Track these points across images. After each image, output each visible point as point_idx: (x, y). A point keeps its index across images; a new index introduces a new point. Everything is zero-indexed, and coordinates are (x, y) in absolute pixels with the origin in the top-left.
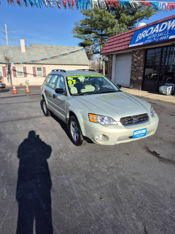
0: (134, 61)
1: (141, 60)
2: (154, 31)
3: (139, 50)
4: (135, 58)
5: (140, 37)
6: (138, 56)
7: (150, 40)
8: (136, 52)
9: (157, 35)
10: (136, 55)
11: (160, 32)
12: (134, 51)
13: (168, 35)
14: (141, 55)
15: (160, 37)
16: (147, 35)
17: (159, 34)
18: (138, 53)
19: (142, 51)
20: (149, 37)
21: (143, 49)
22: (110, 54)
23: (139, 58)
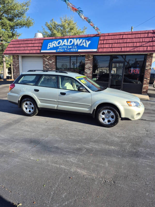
0: (45, 63)
1: (52, 64)
2: (64, 43)
3: (49, 55)
4: (46, 61)
5: (50, 45)
6: (49, 61)
7: (62, 50)
8: (47, 56)
9: (67, 47)
10: (47, 59)
11: (70, 46)
12: (44, 55)
13: (76, 48)
14: (52, 60)
15: (70, 49)
16: (58, 45)
17: (69, 47)
18: (49, 57)
19: (53, 56)
20: (60, 47)
21: (54, 55)
22: (15, 55)
23: (51, 62)
